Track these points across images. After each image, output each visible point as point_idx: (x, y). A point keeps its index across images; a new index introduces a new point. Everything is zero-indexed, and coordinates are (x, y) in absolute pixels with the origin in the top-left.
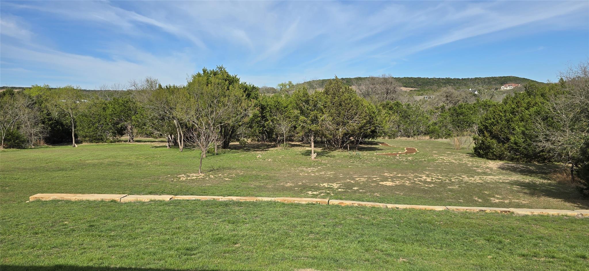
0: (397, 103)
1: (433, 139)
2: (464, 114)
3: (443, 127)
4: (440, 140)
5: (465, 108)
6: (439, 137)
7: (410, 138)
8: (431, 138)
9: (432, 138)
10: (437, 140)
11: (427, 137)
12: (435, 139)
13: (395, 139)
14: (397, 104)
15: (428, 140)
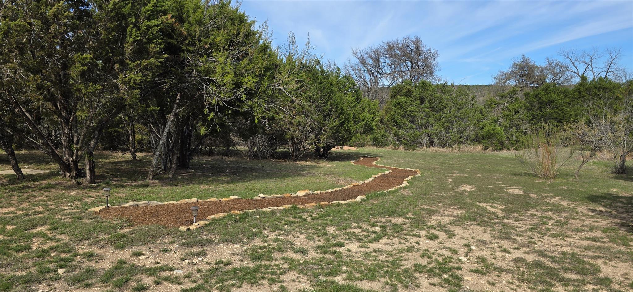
0: (424, 84)
1: (489, 151)
2: (554, 104)
3: (512, 127)
4: (504, 153)
5: (555, 92)
6: (502, 146)
7: (445, 149)
8: (486, 148)
9: (488, 149)
10: (497, 153)
11: (477, 147)
12: (493, 151)
13: (415, 149)
14: (423, 86)
15: (479, 152)
